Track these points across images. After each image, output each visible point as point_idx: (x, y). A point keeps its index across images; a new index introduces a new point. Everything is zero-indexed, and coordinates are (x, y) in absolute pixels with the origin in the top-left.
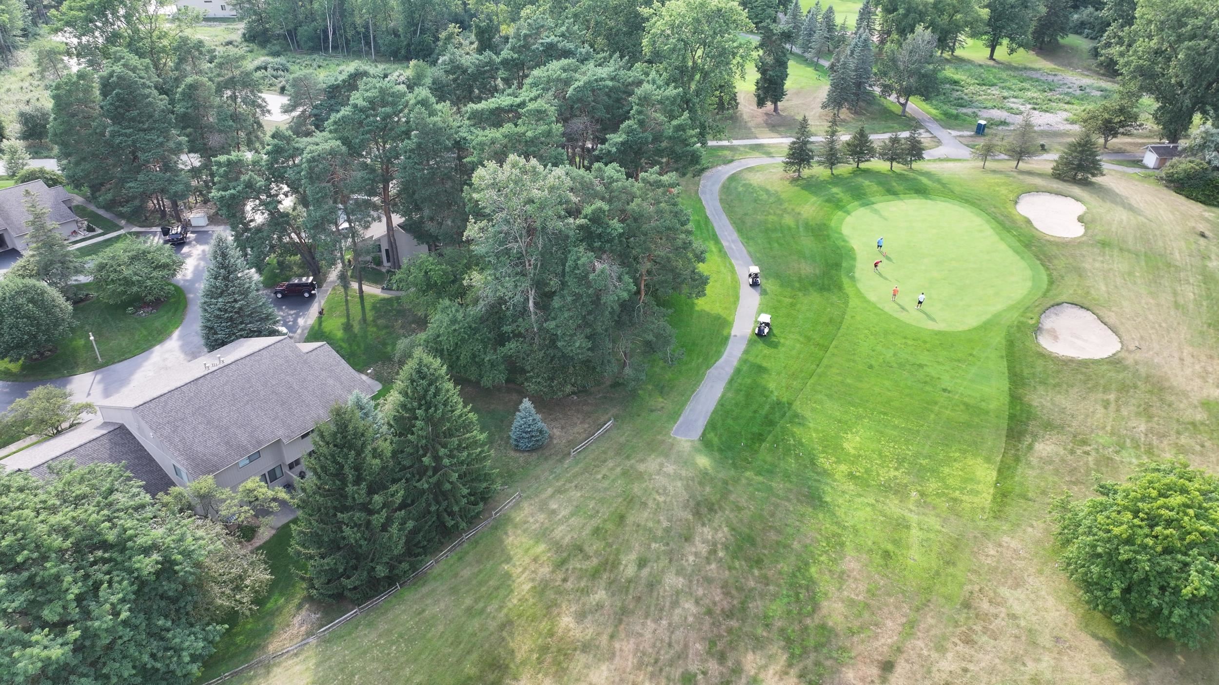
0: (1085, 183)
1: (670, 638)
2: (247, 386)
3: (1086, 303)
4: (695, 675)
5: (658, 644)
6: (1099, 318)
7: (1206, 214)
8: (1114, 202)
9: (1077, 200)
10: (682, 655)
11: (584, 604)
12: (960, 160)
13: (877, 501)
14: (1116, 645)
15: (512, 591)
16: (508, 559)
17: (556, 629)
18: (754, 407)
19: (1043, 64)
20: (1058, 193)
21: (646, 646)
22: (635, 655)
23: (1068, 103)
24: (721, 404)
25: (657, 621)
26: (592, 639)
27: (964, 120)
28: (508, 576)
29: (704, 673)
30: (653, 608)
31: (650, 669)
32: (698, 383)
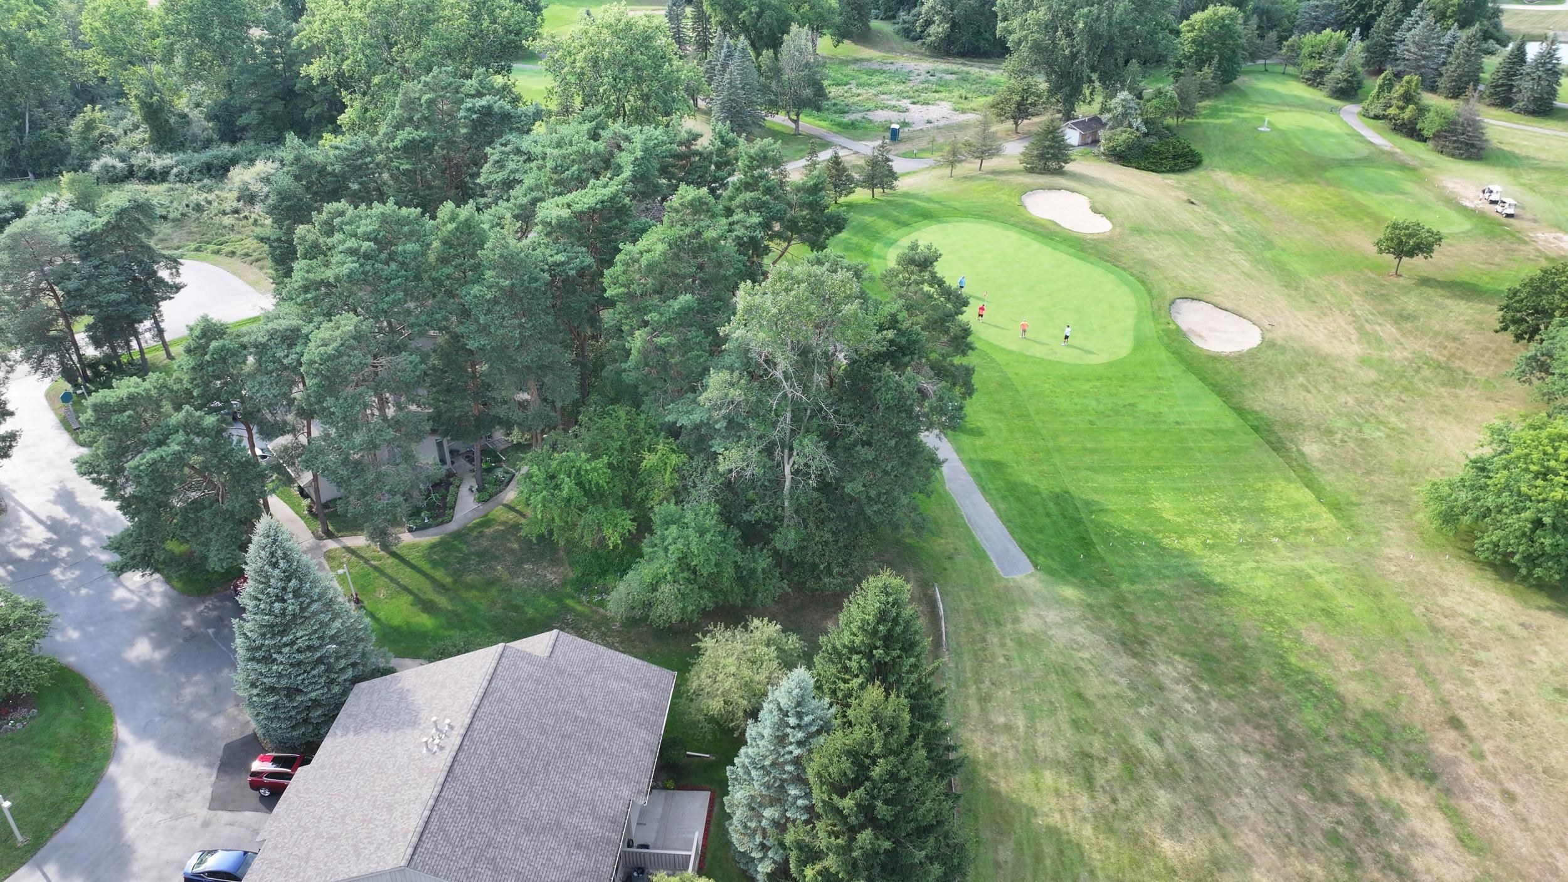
0: (1060, 172)
1: (1270, 804)
2: (523, 744)
3: (1194, 295)
4: (1336, 831)
5: (1270, 819)
6: (1216, 306)
7: (1168, 181)
8: (1101, 186)
9: (1072, 191)
10: (1300, 819)
11: (1162, 817)
12: (914, 172)
13: (1257, 562)
14: (1559, 608)
15: (1079, 846)
16: (1032, 812)
17: (1170, 863)
18: (1040, 510)
19: (865, 52)
20: (1050, 188)
21: (1262, 827)
22: (1265, 843)
23: (936, 91)
24: (1007, 521)
25: (1239, 793)
26: (1212, 851)
27: (865, 128)
28: (1053, 831)
29: (1340, 823)
30: (1222, 783)
31: (1293, 849)
32: (955, 508)
